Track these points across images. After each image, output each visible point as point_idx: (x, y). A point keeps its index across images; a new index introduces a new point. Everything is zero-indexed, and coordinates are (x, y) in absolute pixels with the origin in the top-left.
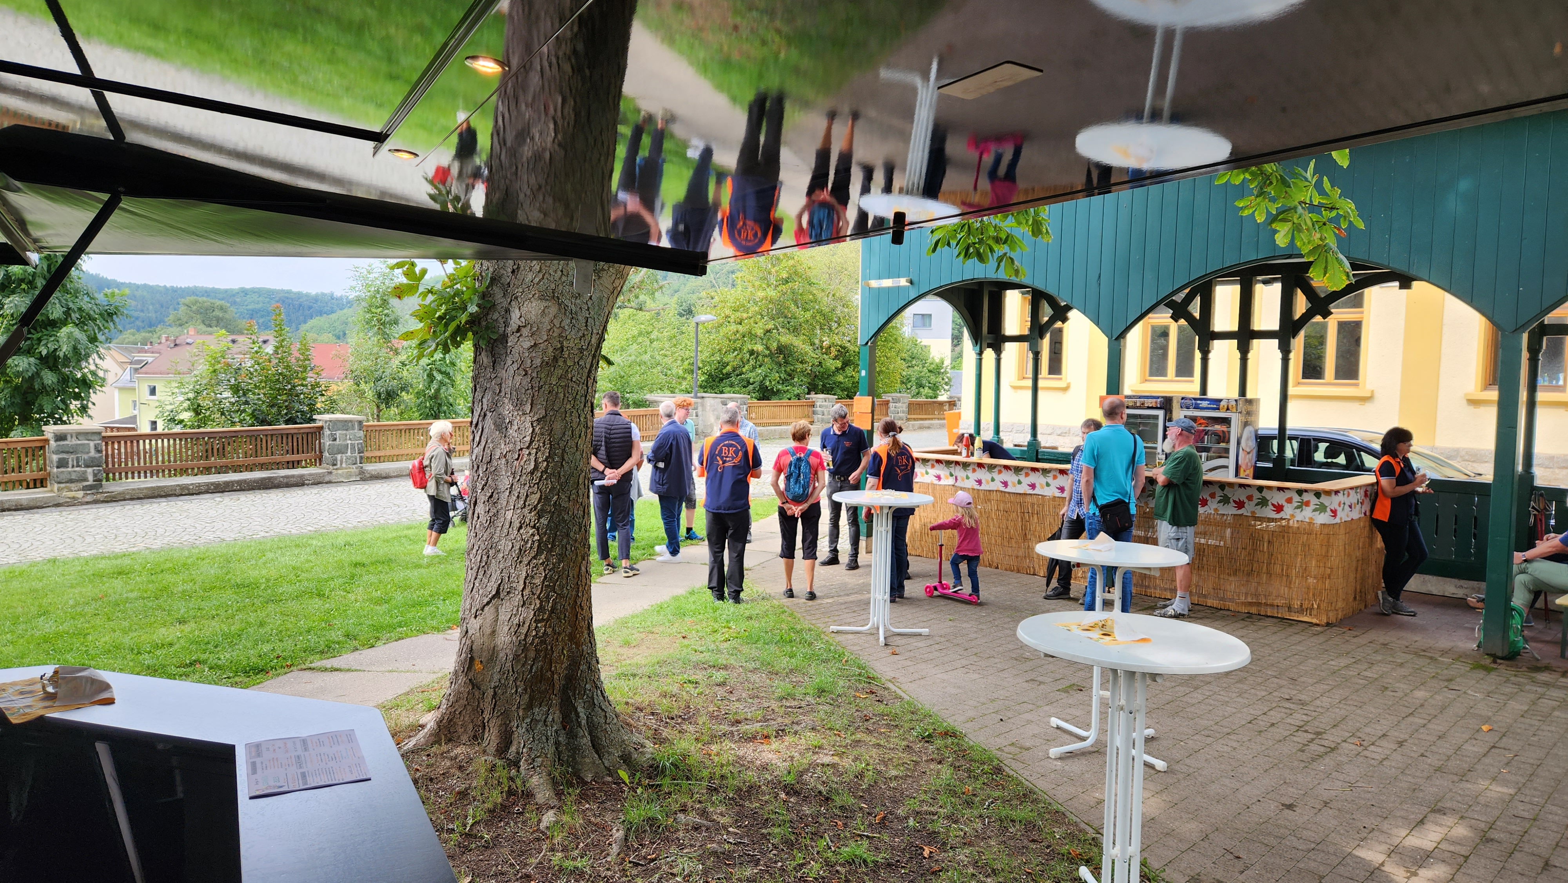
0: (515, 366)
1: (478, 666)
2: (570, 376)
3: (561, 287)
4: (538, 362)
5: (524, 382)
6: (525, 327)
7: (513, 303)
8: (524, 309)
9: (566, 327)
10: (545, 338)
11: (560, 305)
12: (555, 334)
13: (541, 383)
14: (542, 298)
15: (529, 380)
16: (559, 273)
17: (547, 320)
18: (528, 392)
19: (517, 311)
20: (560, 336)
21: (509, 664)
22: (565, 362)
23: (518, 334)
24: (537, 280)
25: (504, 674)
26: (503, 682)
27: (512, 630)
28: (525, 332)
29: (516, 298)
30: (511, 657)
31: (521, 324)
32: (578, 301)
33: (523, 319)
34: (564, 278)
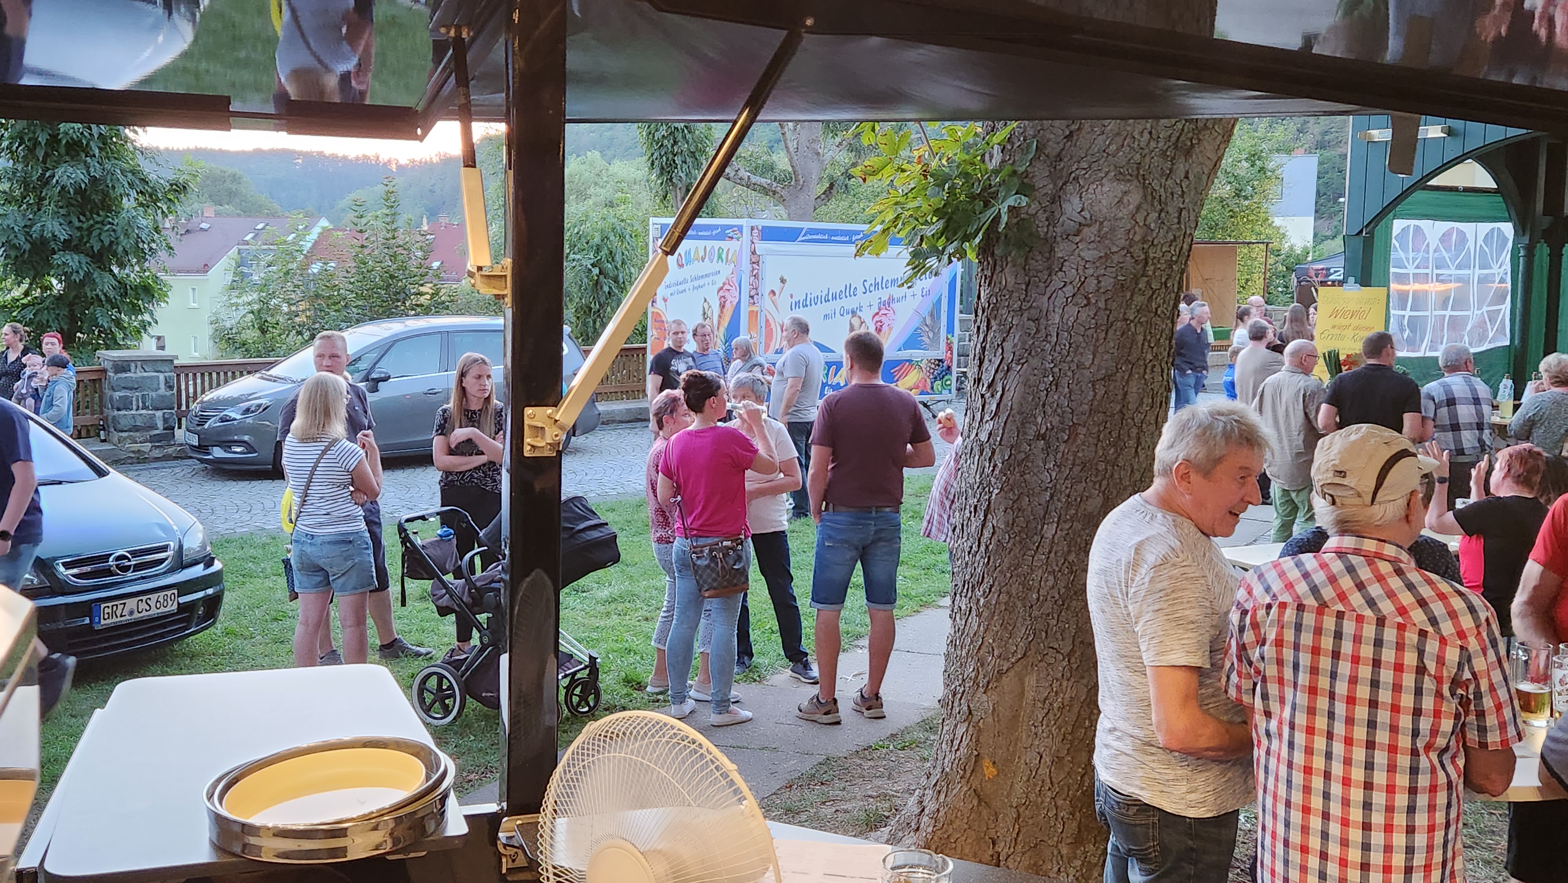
0: (1069, 290)
1: (989, 771)
2: (1154, 305)
3: (1147, 159)
4: (1107, 283)
5: (1083, 316)
6: (1089, 226)
7: (1069, 188)
8: (1088, 197)
9: (1153, 226)
10: (1123, 243)
11: (1145, 187)
12: (1137, 238)
13: (1111, 319)
14: (1120, 177)
15: (1092, 314)
16: (1146, 135)
17: (1124, 212)
18: (1089, 332)
19: (1076, 200)
20: (1144, 240)
21: (1044, 771)
22: (1149, 283)
23: (1078, 239)
24: (1113, 147)
25: (1035, 785)
26: (1032, 797)
27: (1051, 715)
28: (1089, 232)
29: (1076, 179)
30: (1047, 759)
31: (1083, 221)
32: (1169, 182)
33: (1086, 214)
34: (1153, 144)
